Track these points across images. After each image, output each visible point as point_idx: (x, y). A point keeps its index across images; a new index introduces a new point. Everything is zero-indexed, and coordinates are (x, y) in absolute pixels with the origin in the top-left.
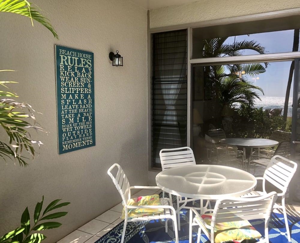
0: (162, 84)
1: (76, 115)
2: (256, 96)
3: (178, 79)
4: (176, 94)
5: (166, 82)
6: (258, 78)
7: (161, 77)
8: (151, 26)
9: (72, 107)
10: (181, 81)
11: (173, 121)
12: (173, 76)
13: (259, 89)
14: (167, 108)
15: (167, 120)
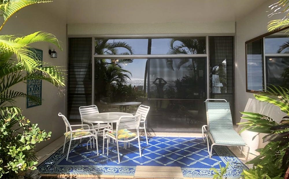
0: (75, 68)
1: (34, 86)
2: (127, 76)
3: (85, 66)
4: (84, 75)
5: (77, 67)
6: (126, 65)
7: (75, 64)
8: (69, 33)
9: (33, 81)
10: (87, 67)
11: (82, 91)
12: (83, 64)
13: (129, 72)
14: (78, 83)
15: (78, 91)
